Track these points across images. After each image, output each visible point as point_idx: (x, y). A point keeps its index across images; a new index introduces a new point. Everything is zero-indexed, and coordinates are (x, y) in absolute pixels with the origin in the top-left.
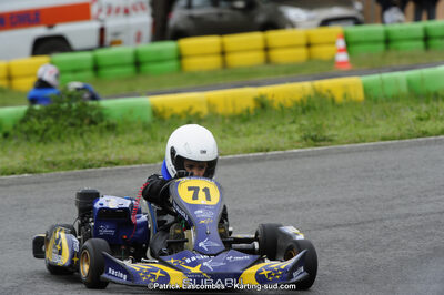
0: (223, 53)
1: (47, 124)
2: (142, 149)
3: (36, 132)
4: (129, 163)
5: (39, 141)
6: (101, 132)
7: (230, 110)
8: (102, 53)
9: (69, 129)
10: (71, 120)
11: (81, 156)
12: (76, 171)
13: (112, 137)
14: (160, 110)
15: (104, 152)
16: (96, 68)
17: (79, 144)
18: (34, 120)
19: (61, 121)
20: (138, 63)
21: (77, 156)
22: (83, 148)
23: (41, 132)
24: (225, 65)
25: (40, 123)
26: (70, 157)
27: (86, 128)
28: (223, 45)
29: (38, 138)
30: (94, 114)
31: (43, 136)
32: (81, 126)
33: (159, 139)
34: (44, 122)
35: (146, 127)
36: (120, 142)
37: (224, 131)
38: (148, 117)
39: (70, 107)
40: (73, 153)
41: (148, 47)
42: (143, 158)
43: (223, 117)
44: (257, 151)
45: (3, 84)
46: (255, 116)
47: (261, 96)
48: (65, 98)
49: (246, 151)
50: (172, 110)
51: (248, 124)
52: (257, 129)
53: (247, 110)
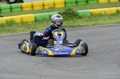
2: (88, 23)
4: (84, 26)
6: (77, 18)
7: (110, 13)
9: (69, 17)
10: (70, 15)
11: (72, 25)
12: (71, 28)
13: (80, 20)
14: (93, 13)
15: (78, 23)
16: (76, 2)
17: (72, 21)
19: (67, 16)
20: (87, 1)
21: (71, 24)
22: (73, 22)
24: (109, 2)
26: (69, 25)
27: (73, 17)
30: (76, 14)
32: (72, 17)
33: (92, 20)
34: (63, 16)
35: (89, 17)
36: (82, 21)
37: (108, 18)
38: (89, 15)
39: (70, 12)
40: (70, 24)
42: (88, 25)
43: (108, 15)
44: (116, 23)
45: (53, 6)
46: (116, 14)
47: (118, 10)
48: (68, 10)
49: (114, 23)
50: (95, 13)
51: (115, 17)
52: (117, 18)
53: (114, 13)
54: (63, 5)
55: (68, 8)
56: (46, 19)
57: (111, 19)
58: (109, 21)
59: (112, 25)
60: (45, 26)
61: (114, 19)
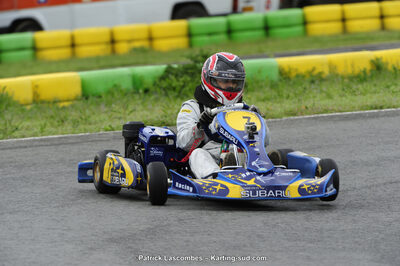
0: (344, 20)
1: (184, 82)
2: (269, 105)
3: (174, 89)
5: (177, 97)
7: (350, 71)
8: (235, 18)
14: (287, 70)
16: (230, 31)
18: (173, 77)
19: (197, 79)
20: (267, 28)
23: (178, 89)
24: (345, 30)
25: (178, 81)
28: (343, 13)
29: (176, 94)
31: (180, 92)
33: (285, 96)
34: (181, 79)
35: (273, 86)
37: (343, 90)
38: (275, 76)
41: (277, 14)
42: (271, 113)
43: (343, 77)
44: (372, 108)
45: (145, 44)
46: (371, 77)
47: (377, 59)
48: (200, 58)
49: (362, 108)
50: (296, 70)
51: (365, 84)
52: (373, 89)
53: (364, 72)
54: (182, 42)
55: (202, 51)
56: (121, 91)
57: (353, 93)
58: (344, 98)
59: (356, 115)
60: (119, 115)
61: (361, 93)
